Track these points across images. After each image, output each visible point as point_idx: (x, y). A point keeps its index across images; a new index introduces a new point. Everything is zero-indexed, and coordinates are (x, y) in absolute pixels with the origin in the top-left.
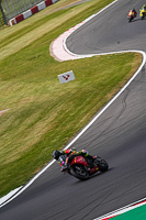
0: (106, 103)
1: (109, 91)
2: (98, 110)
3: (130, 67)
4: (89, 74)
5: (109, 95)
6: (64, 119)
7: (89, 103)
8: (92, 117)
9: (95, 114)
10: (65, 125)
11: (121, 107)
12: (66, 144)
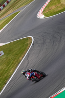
0: (20, 62)
1: (20, 56)
2: (17, 66)
3: (27, 44)
4: (10, 51)
5: (21, 58)
6: (3, 72)
7: (12, 63)
8: (15, 69)
9: (16, 68)
10: (4, 75)
11: (27, 62)
12: (6, 84)
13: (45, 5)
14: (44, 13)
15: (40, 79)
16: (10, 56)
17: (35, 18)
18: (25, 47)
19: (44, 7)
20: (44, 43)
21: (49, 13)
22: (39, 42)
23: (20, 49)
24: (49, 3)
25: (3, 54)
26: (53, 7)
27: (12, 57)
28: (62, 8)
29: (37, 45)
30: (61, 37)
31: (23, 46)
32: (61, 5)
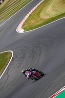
13: (25, 19)
14: (23, 27)
15: (39, 78)
17: (15, 32)
19: (23, 21)
20: (24, 57)
21: (28, 27)
22: (19, 56)
24: (28, 17)
26: (33, 21)
28: (41, 22)
29: (17, 59)
30: (40, 51)
31: (3, 60)
32: (41, 19)
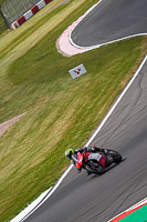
0: (121, 91)
1: (122, 78)
2: (115, 99)
3: (139, 51)
4: (100, 64)
5: (123, 83)
7: (104, 93)
8: (110, 106)
9: (112, 103)
10: (84, 120)
11: (136, 93)
12: (88, 139)
16: (101, 77)
18: (133, 57)
23: (122, 61)
25: (83, 71)
27: (104, 79)
